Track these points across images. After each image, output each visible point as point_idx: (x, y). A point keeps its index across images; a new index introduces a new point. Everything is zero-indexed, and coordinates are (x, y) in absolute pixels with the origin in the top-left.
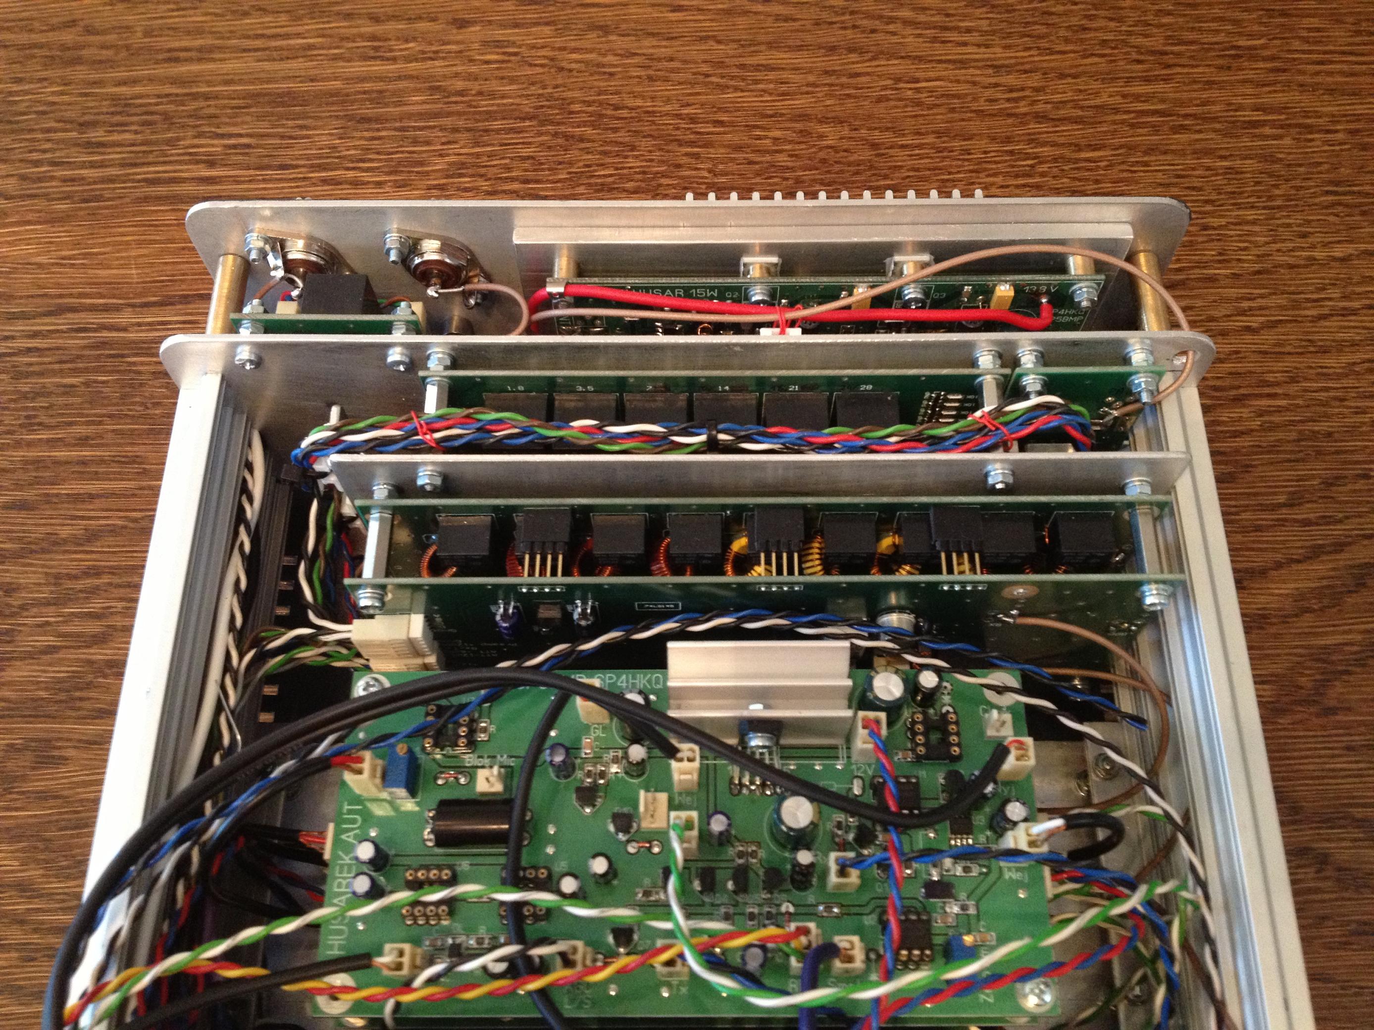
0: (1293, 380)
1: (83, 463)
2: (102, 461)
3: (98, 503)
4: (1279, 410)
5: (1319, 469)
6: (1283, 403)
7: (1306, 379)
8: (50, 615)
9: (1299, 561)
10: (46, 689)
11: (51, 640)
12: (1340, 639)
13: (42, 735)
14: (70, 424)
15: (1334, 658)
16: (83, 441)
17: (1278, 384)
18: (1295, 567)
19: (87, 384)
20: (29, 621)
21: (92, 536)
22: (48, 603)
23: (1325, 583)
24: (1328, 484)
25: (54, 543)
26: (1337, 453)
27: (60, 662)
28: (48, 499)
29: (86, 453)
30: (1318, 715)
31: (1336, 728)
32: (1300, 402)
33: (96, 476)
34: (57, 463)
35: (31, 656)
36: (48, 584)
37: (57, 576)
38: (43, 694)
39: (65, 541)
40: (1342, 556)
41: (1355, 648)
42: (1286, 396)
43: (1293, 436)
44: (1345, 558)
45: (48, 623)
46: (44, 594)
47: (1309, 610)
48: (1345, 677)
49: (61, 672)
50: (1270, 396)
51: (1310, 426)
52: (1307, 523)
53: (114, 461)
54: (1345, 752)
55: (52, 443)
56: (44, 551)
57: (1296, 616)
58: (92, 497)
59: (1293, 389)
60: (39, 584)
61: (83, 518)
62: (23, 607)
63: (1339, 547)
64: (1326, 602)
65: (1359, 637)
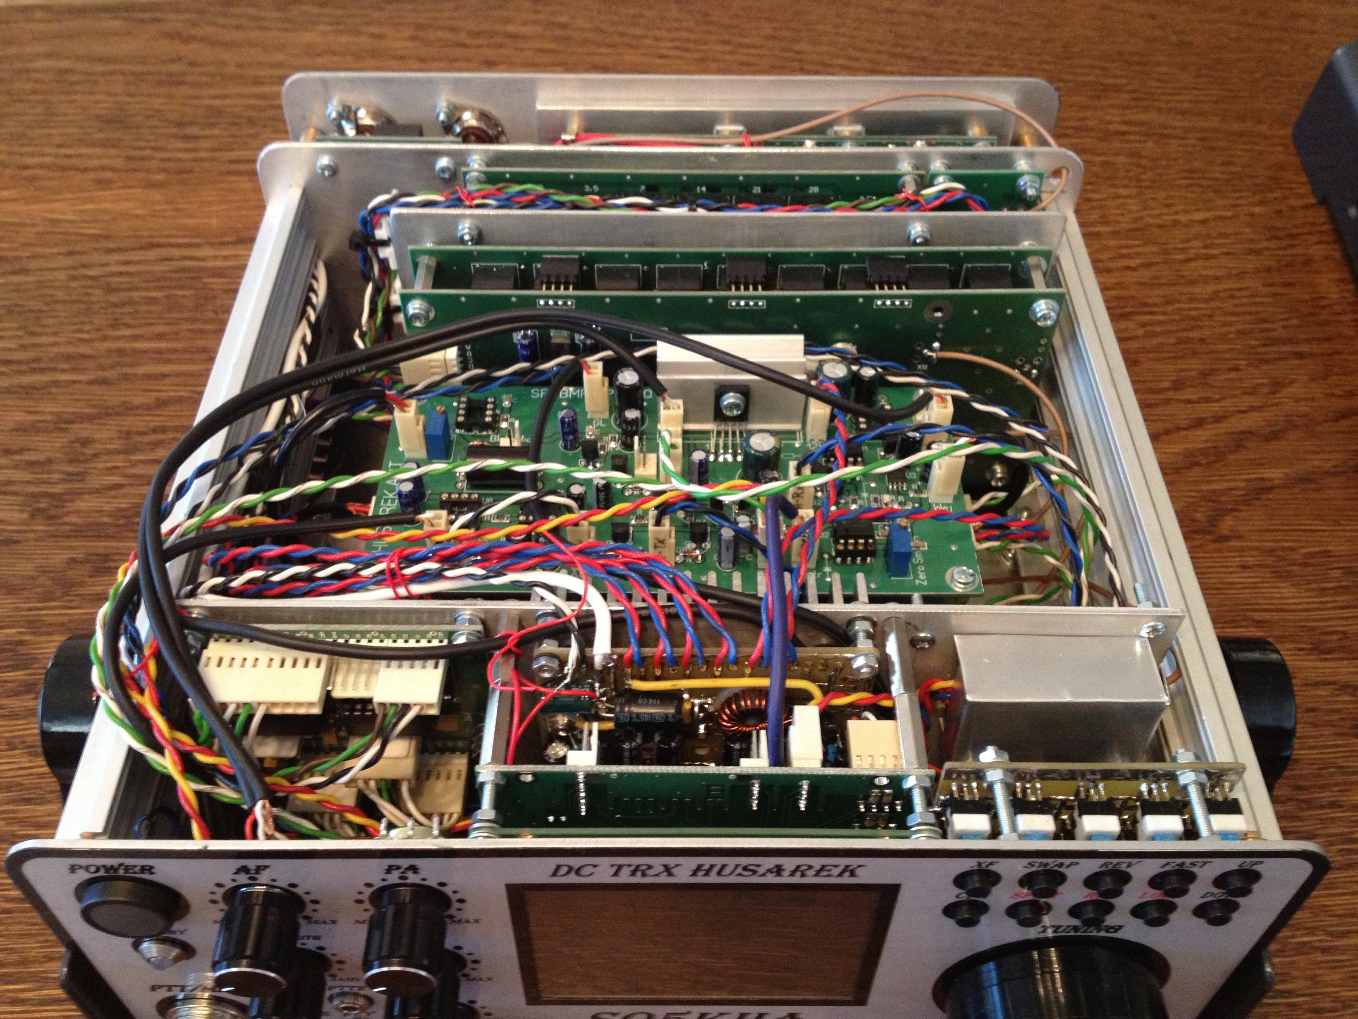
0: (1168, 303)
1: (159, 352)
2: (175, 351)
3: (168, 380)
4: (1159, 323)
5: (1195, 365)
6: (1162, 318)
7: (1179, 302)
8: (119, 461)
9: (1185, 429)
10: (110, 516)
11: (116, 479)
12: (1225, 485)
13: (101, 551)
14: (152, 324)
15: (1223, 499)
16: (161, 337)
17: (1155, 305)
18: (1183, 433)
19: (168, 297)
20: (100, 465)
21: (162, 404)
22: (119, 452)
23: (1209, 444)
24: (1204, 374)
25: (129, 409)
26: (1210, 353)
27: (124, 496)
28: (126, 377)
29: (163, 345)
30: (1215, 541)
31: (1229, 551)
32: (1177, 317)
33: (169, 361)
34: (135, 351)
35: (97, 491)
36: (119, 438)
37: (128, 433)
38: (106, 520)
39: (137, 407)
40: (1223, 425)
41: (1241, 493)
42: (1164, 313)
43: (1173, 341)
44: (1223, 427)
45: (117, 468)
46: (116, 445)
47: (1197, 464)
48: (1235, 514)
49: (124, 503)
50: (1150, 313)
51: (1185, 334)
52: (1189, 401)
53: (185, 350)
54: (1239, 570)
55: (135, 338)
56: (118, 414)
57: (1188, 468)
58: (164, 376)
59: (1170, 308)
60: (113, 439)
61: (156, 391)
62: (96, 455)
63: (1218, 419)
64: (1212, 458)
65: (1243, 484)
